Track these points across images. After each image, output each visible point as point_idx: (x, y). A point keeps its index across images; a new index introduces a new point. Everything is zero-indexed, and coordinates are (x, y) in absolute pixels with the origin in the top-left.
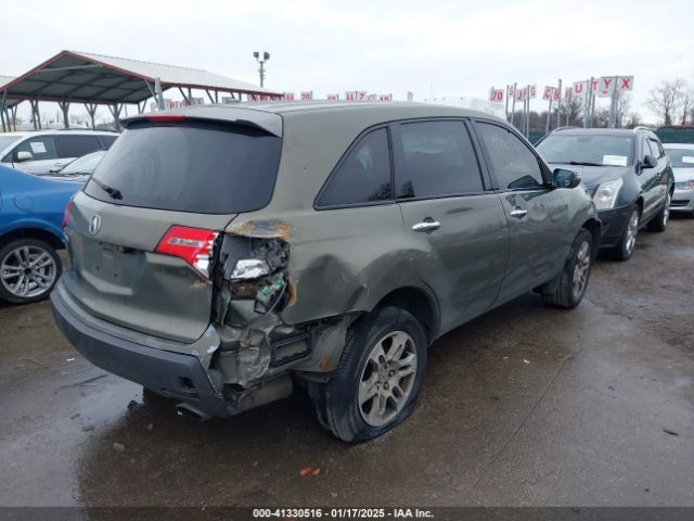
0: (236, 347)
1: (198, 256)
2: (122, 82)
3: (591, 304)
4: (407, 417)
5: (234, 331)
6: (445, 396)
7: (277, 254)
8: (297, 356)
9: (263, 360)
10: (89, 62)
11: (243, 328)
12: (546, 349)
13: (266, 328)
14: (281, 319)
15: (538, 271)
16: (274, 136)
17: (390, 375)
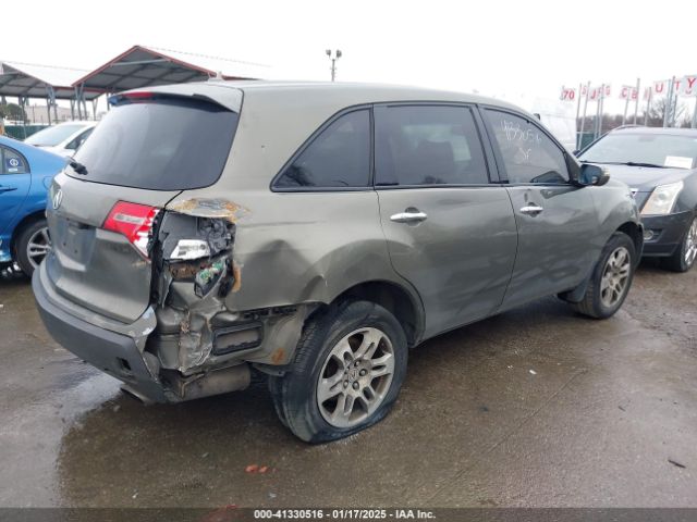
0: (177, 332)
1: (139, 234)
2: (166, 74)
3: (628, 317)
4: (380, 420)
5: (176, 315)
6: (429, 402)
7: (223, 235)
8: (245, 346)
9: (205, 347)
10: (159, 57)
11: (185, 312)
12: (560, 360)
13: (207, 313)
14: (224, 304)
15: (557, 275)
16: (231, 111)
17: (360, 374)
